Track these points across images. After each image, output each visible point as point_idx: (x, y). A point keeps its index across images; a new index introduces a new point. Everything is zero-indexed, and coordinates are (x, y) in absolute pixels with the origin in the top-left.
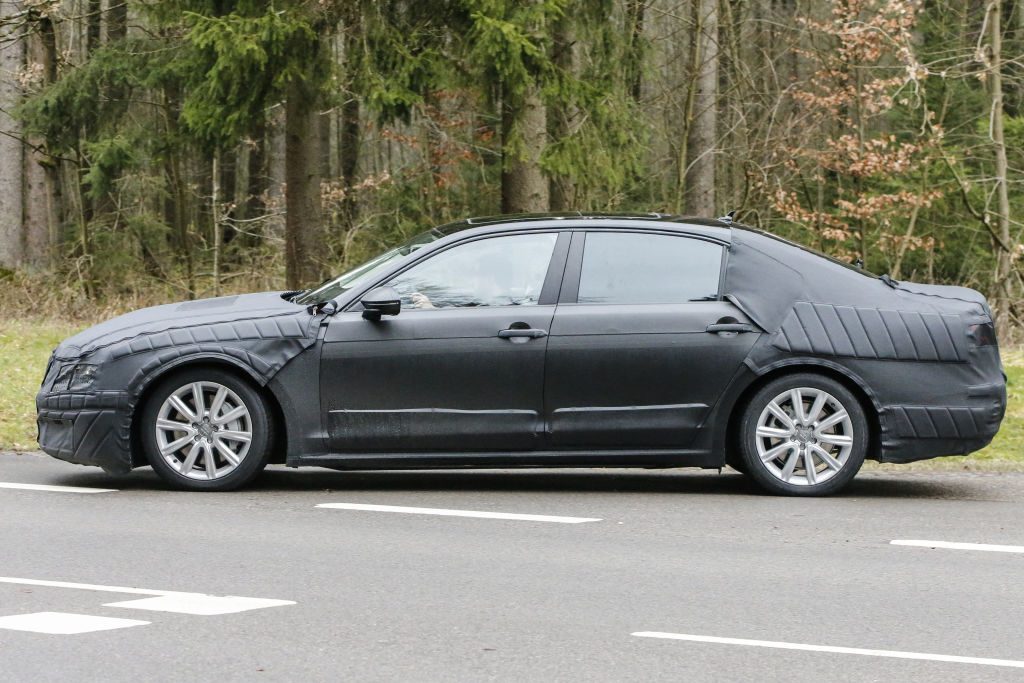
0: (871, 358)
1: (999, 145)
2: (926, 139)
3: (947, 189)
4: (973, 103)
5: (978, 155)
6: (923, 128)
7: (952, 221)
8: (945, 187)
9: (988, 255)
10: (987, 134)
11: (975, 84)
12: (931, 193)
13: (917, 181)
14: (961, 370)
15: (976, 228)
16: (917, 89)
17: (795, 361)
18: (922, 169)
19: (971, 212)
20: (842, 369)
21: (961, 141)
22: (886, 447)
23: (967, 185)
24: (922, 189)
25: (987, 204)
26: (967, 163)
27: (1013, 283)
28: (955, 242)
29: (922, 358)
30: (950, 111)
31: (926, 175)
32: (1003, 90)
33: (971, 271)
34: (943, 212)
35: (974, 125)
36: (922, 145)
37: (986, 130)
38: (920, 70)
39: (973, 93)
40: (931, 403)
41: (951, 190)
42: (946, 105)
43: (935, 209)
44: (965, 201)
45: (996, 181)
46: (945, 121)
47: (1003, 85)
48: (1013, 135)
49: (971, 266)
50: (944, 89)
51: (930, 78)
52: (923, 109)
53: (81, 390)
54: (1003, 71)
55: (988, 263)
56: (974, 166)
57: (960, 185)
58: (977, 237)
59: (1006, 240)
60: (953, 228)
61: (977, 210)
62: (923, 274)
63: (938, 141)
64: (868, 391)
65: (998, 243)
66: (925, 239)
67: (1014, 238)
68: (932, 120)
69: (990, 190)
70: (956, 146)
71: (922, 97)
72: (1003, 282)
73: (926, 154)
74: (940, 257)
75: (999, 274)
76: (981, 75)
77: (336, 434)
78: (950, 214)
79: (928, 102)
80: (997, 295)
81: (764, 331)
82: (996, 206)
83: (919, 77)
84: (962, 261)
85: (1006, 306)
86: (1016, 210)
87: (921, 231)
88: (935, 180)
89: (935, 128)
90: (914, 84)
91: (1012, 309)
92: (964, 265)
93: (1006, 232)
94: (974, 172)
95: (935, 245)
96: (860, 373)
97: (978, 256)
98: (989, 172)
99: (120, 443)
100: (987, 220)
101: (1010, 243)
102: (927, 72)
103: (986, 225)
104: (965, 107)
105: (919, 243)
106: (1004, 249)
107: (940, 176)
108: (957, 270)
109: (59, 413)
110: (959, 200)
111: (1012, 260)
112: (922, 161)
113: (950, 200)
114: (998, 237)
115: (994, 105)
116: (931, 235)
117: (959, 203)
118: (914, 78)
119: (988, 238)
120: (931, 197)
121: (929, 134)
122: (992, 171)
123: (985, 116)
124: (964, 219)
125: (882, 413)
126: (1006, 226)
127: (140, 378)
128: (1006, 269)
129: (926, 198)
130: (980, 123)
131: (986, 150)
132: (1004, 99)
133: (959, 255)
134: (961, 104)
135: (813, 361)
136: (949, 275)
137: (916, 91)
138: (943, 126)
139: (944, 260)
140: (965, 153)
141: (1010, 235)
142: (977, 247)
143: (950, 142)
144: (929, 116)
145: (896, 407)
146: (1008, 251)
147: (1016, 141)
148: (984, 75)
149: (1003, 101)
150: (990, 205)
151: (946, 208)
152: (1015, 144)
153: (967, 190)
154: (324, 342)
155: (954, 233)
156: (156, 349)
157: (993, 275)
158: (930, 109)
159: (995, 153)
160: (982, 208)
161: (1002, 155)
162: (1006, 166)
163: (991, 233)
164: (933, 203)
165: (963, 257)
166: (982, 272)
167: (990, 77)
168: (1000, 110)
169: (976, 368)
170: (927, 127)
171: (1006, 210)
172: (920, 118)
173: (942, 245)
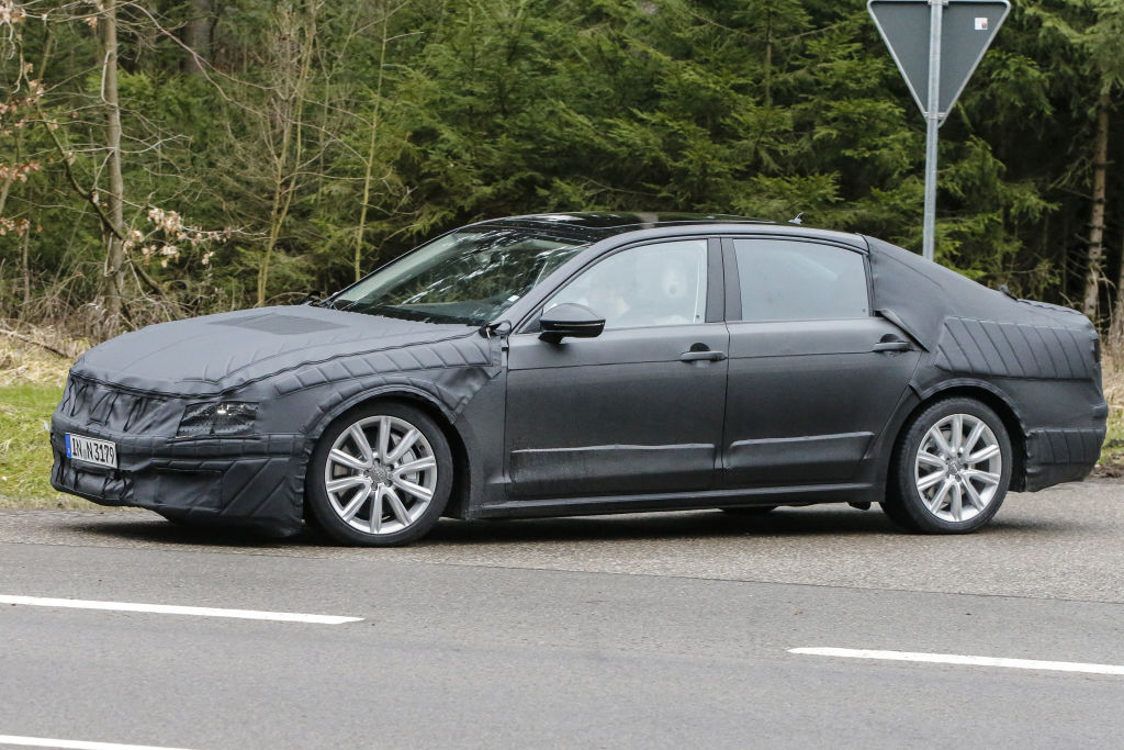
0: (1019, 378)
1: (112, 107)
2: (21, 97)
3: (47, 161)
4: (83, 54)
5: (87, 119)
6: (18, 83)
7: (51, 200)
8: (45, 157)
9: (96, 242)
10: (98, 92)
11: (85, 31)
12: (27, 164)
13: (11, 149)
15: (81, 209)
16: (11, 34)
17: (956, 382)
18: (15, 135)
19: (76, 189)
20: (997, 390)
21: (67, 100)
22: (1030, 475)
23: (71, 156)
24: (15, 159)
25: (97, 178)
26: (73, 129)
27: (126, 278)
28: (56, 227)
29: (1059, 376)
30: (53, 64)
31: (21, 141)
32: (119, 39)
33: (75, 262)
34: (42, 189)
35: (83, 80)
36: (17, 104)
37: (98, 88)
38: (16, 12)
39: (83, 42)
41: (52, 161)
42: (47, 55)
43: (32, 184)
44: (69, 175)
45: (108, 151)
46: (46, 75)
47: (118, 33)
48: (130, 95)
49: (75, 255)
50: (47, 36)
51: (29, 22)
52: (19, 60)
53: (235, 434)
54: (119, 15)
55: (97, 253)
56: (83, 132)
57: (63, 155)
58: (83, 220)
59: (118, 224)
60: (54, 209)
61: (83, 186)
62: (14, 265)
63: (36, 100)
64: (1018, 413)
65: (109, 228)
66: (18, 222)
67: (129, 223)
68: (29, 74)
69: (100, 163)
70: (60, 107)
71: (17, 44)
72: (114, 276)
73: (20, 117)
74: (38, 244)
75: (109, 267)
76: (92, 20)
77: (519, 478)
78: (50, 190)
79: (26, 50)
80: (107, 292)
81: (924, 349)
82: (107, 183)
83: (15, 20)
84: (65, 250)
85: (117, 306)
86: (133, 188)
87: (14, 212)
88: (32, 149)
89: (33, 84)
90: (8, 29)
91: (125, 311)
92: (67, 254)
93: (119, 215)
94: (82, 140)
95: (31, 229)
96: (1011, 394)
97: (85, 243)
98: (99, 141)
99: (292, 496)
100: (96, 199)
101: (123, 228)
102: (24, 15)
103: (94, 204)
104: (71, 59)
105: (11, 227)
106: (116, 235)
107: (40, 144)
108: (58, 260)
109: (197, 463)
110: (61, 173)
111: (125, 250)
112: (17, 125)
113: (51, 173)
114: (109, 221)
115: (107, 58)
116: (26, 216)
117: (62, 178)
118: (8, 21)
119: (97, 221)
120: (27, 169)
121: (26, 91)
122: (103, 140)
123: (96, 70)
124: (67, 198)
125: (1030, 438)
126: (119, 207)
127: (319, 418)
128: (118, 259)
129: (21, 170)
130: (91, 79)
131: (96, 113)
132: (120, 50)
133: (60, 243)
134: (67, 55)
135: (970, 382)
136: (48, 266)
137: (10, 38)
138: (42, 82)
139: (41, 249)
140: (70, 117)
141: (124, 219)
142: (83, 233)
143: (52, 103)
144: (26, 68)
145: (1040, 430)
146: (120, 238)
147: (133, 102)
148: (95, 19)
149: (119, 52)
150: (100, 181)
151: (46, 182)
152: (132, 106)
153: (71, 162)
154: (509, 370)
155: (56, 215)
156: (331, 382)
157: (102, 268)
158: (28, 60)
159: (106, 117)
160: (91, 184)
161: (116, 119)
162: (121, 133)
163: (101, 215)
164: (29, 177)
165: (66, 244)
166: (89, 263)
167: (103, 22)
168: (114, 63)
170: (24, 82)
171: (120, 187)
172: (14, 70)
173: (40, 229)
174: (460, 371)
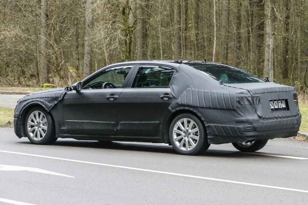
0: (204, 108)
14: (234, 113)
17: (182, 108)
20: (195, 111)
22: (209, 138)
29: (220, 108)
40: (223, 124)
64: (203, 119)
77: (67, 128)
81: (175, 98)
96: (200, 113)
125: (207, 127)
135: (187, 108)
145: (211, 125)
154: (64, 99)
169: (239, 112)
174: (53, 99)
